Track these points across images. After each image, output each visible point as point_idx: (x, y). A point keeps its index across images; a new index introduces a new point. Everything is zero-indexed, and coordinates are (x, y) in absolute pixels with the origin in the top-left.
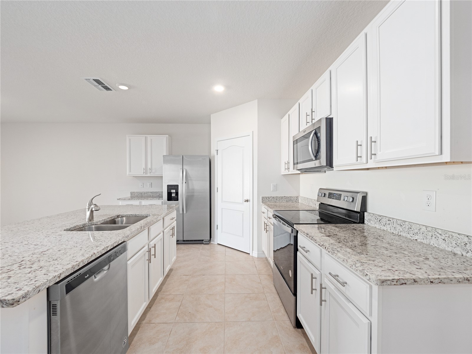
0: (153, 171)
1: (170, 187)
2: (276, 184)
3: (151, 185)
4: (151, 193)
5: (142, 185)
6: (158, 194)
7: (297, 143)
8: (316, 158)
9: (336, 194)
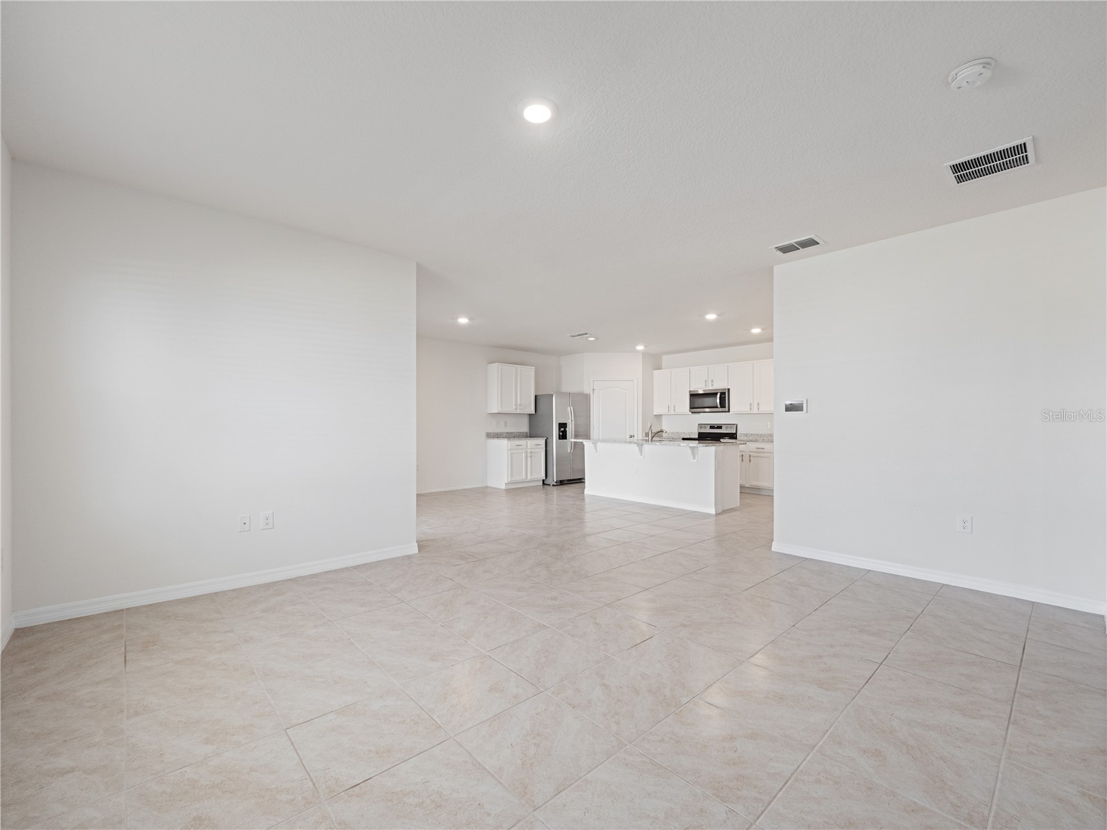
0: (522, 407)
1: (560, 425)
3: (505, 424)
7: (694, 396)
8: (721, 407)
9: (717, 426)
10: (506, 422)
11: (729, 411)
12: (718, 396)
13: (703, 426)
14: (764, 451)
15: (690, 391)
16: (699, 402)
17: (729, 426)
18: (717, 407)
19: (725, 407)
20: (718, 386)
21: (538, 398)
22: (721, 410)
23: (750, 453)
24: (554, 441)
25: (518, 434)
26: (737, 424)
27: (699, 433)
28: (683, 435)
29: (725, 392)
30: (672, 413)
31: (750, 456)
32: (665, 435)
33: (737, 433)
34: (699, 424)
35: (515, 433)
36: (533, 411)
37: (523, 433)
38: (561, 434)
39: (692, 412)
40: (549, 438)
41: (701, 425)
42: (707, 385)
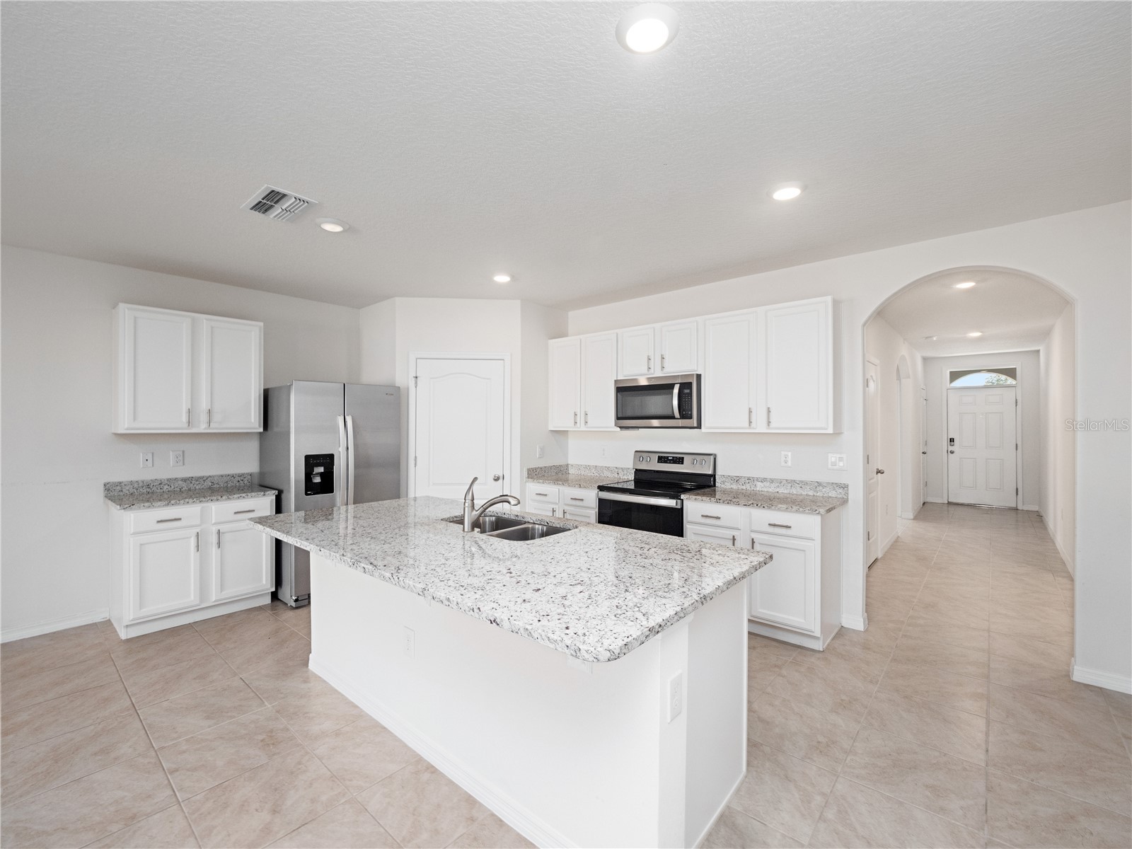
0: (217, 417)
1: (311, 461)
2: (543, 446)
3: (181, 458)
4: (185, 480)
5: (150, 461)
7: (625, 391)
8: (683, 416)
9: (673, 457)
10: (183, 452)
11: (699, 427)
12: (676, 391)
13: (644, 455)
14: (787, 532)
15: (616, 381)
16: (636, 402)
17: (698, 458)
18: (673, 417)
19: (691, 417)
20: (675, 367)
21: (271, 394)
22: (680, 422)
23: (754, 535)
24: (291, 499)
25: (225, 479)
26: (715, 455)
27: (636, 470)
28: (607, 473)
29: (691, 383)
30: (583, 428)
31: (753, 542)
32: (571, 471)
33: (715, 475)
34: (636, 451)
35: (215, 478)
36: (257, 425)
37: (240, 476)
38: (317, 480)
39: (620, 427)
40: (285, 492)
41: (640, 454)
42: (652, 367)
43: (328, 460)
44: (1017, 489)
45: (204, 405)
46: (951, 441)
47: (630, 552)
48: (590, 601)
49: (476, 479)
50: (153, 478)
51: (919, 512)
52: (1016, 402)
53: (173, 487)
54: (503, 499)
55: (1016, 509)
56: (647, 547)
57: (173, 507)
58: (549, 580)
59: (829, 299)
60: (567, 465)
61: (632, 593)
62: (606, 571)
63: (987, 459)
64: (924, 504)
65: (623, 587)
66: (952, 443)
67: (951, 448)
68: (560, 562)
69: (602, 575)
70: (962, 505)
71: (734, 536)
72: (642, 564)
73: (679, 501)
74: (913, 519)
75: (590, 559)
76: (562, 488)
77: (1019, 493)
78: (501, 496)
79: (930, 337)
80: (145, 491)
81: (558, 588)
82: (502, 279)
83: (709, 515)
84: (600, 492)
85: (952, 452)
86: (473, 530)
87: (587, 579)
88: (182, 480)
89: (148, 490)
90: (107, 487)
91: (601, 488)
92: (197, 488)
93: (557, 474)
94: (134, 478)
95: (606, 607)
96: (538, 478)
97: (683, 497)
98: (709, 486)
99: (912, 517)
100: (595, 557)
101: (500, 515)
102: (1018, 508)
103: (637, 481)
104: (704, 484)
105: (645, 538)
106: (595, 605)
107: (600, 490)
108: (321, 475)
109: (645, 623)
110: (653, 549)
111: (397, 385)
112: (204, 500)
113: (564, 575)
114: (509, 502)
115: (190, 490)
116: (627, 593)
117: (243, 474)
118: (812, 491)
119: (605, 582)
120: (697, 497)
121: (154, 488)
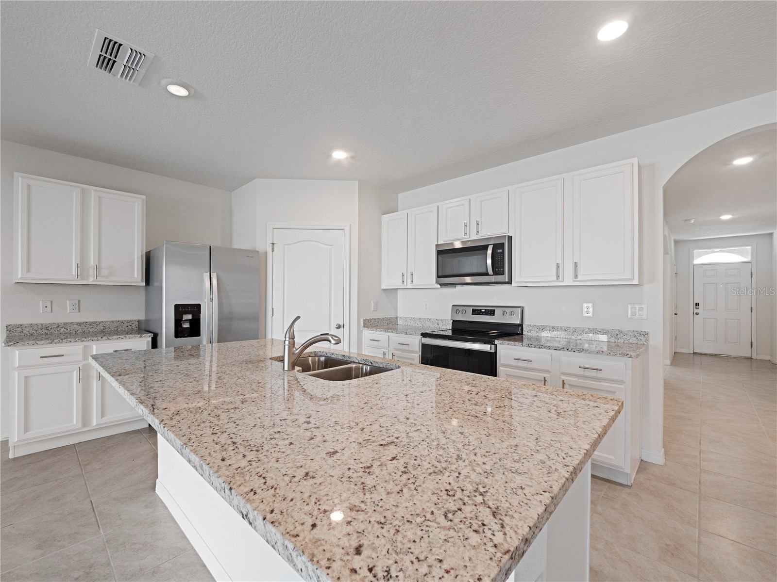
0: (104, 272)
1: (180, 310)
2: (377, 302)
3: (77, 306)
4: (80, 324)
5: (49, 307)
6: (101, 327)
7: (444, 253)
8: (496, 273)
9: (486, 310)
10: (79, 301)
11: (510, 282)
12: (490, 252)
13: (460, 309)
14: (599, 375)
15: (437, 246)
16: (454, 264)
17: (508, 310)
18: (487, 274)
19: (503, 274)
20: (490, 231)
21: (152, 255)
22: (493, 279)
23: (563, 378)
24: (163, 340)
25: (116, 324)
26: (523, 307)
27: (453, 321)
28: (428, 324)
29: (504, 243)
30: (410, 286)
31: (564, 384)
32: (400, 322)
33: (522, 325)
34: (453, 306)
35: (107, 323)
36: (140, 280)
37: (128, 322)
38: (186, 325)
39: (441, 285)
40: (159, 335)
41: (457, 308)
42: (468, 232)
43: (195, 309)
44: (752, 343)
45: (92, 261)
46: (696, 305)
47: (457, 396)
48: (405, 477)
49: (298, 318)
50: (51, 322)
51: (673, 360)
52: (752, 275)
53: (69, 330)
54: (324, 338)
55: (751, 358)
56: (475, 390)
57: (57, 345)
58: (355, 435)
59: (635, 161)
60: (397, 318)
61: (467, 462)
62: (429, 423)
63: (726, 319)
64: (675, 353)
65: (452, 450)
66: (697, 307)
67: (696, 311)
68: (374, 408)
69: (424, 429)
70: (706, 354)
71: (545, 378)
72: (473, 413)
73: (493, 346)
74: (670, 365)
75: (410, 405)
76: (391, 334)
77: (753, 346)
78: (322, 335)
79: (689, 220)
80: (44, 332)
81: (363, 450)
82: (339, 155)
83: (521, 358)
84: (423, 338)
85: (697, 314)
86: (293, 368)
87: (404, 435)
88: (77, 324)
89: (47, 332)
90: (8, 328)
91: (424, 335)
92: (91, 331)
93: (389, 324)
94: (34, 322)
95: (430, 494)
96: (373, 327)
97: (496, 342)
98: (518, 334)
99: (669, 364)
100: (416, 402)
101: (329, 355)
102: (753, 357)
103: (454, 330)
104: (512, 332)
105: (470, 380)
106: (412, 487)
107: (423, 337)
108: (190, 321)
109: (499, 538)
110: (482, 393)
111: (257, 250)
112: (85, 339)
113: (376, 427)
114: (330, 341)
115: (84, 332)
116: (460, 462)
117: (131, 321)
118: (612, 338)
119: (428, 440)
120: (510, 342)
121: (52, 331)
